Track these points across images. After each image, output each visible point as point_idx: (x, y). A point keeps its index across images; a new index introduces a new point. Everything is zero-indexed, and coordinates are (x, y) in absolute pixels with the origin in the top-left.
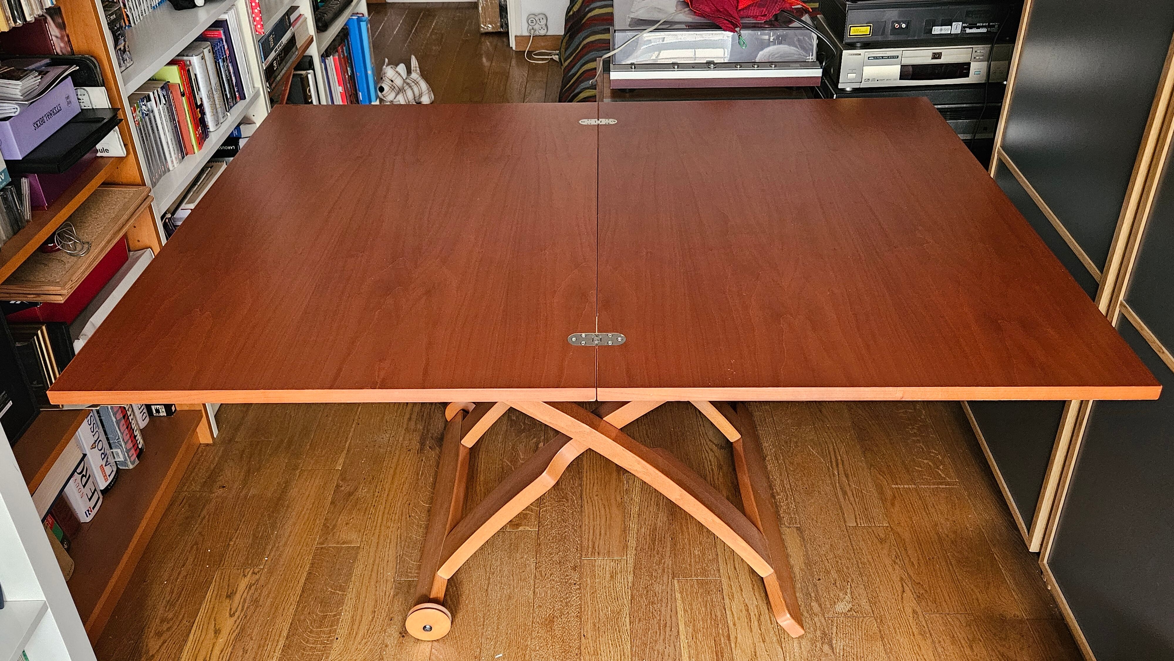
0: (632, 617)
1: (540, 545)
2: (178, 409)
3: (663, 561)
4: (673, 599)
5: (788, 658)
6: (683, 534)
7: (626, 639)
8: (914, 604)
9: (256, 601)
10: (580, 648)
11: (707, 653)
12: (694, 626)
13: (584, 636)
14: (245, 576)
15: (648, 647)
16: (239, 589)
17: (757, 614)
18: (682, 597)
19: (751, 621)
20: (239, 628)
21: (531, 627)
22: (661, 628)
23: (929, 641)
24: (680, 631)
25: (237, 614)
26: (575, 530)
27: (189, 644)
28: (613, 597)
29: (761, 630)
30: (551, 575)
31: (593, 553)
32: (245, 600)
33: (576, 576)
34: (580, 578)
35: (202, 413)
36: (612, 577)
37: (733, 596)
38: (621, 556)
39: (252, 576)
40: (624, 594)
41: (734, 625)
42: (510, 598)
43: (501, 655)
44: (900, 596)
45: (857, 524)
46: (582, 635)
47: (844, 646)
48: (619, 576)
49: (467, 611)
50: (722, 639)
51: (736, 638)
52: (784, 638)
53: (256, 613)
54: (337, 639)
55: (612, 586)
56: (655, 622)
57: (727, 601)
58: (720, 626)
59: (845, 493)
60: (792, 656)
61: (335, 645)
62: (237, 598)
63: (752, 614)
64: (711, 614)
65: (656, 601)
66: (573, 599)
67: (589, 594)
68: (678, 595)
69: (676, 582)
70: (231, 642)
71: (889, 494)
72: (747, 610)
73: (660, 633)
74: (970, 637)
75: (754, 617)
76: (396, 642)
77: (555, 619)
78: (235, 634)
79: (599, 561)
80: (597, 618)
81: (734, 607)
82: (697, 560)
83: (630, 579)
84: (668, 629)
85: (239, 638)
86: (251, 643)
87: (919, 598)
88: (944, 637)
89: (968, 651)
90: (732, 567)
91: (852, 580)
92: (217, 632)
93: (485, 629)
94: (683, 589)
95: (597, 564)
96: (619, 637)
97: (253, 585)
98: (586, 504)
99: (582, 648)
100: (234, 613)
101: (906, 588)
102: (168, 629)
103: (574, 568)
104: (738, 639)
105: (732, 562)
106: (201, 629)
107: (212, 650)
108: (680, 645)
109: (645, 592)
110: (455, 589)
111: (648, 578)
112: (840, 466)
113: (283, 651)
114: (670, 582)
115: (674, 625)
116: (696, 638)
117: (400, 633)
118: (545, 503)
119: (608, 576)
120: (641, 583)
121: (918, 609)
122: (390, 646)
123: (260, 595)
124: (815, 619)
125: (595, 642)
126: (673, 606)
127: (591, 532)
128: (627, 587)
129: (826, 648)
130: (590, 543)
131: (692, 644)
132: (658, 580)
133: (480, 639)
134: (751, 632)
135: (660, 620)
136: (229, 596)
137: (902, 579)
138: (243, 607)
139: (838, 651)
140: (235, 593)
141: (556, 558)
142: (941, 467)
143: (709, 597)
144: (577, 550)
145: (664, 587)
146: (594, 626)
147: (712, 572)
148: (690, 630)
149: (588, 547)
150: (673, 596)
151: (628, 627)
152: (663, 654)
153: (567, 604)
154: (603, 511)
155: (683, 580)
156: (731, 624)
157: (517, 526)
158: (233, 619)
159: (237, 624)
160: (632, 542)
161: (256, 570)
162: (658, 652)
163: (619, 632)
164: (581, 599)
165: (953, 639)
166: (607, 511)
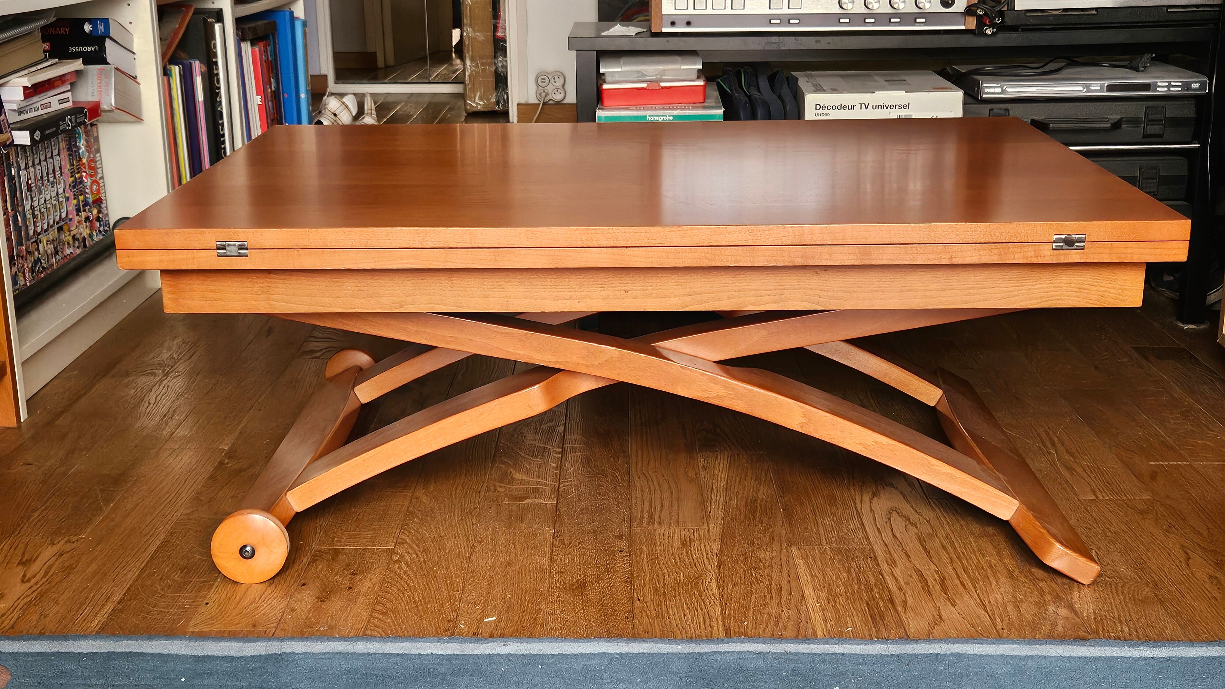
0: (721, 582)
1: (559, 517)
3: (771, 530)
4: (791, 565)
5: (998, 620)
6: (802, 506)
7: (712, 603)
8: (1208, 569)
9: (71, 567)
10: (631, 612)
11: (855, 616)
12: (830, 590)
13: (639, 600)
14: (53, 544)
15: (751, 610)
16: (41, 557)
17: (938, 579)
18: (806, 563)
19: (927, 585)
20: (36, 593)
21: (546, 592)
22: (773, 592)
24: (806, 596)
25: (34, 581)
26: (619, 503)
28: (688, 563)
29: (946, 594)
30: (579, 543)
31: (651, 523)
32: (50, 567)
33: (623, 544)
34: (630, 546)
35: (6, 370)
36: (684, 544)
37: (894, 562)
38: (699, 525)
39: (66, 542)
40: (706, 560)
41: (900, 589)
42: (509, 565)
43: (494, 618)
44: (1183, 562)
45: (1097, 497)
46: (636, 599)
47: (1094, 610)
48: (697, 543)
49: (435, 577)
50: (881, 602)
51: (905, 601)
52: (989, 602)
53: (68, 579)
54: (207, 604)
55: (685, 554)
56: (763, 586)
57: (885, 567)
58: (876, 590)
59: (1071, 470)
60: (1005, 619)
61: (202, 610)
62: (35, 568)
63: (930, 581)
64: (859, 579)
65: (762, 567)
66: (619, 565)
67: (645, 560)
68: (800, 562)
69: (794, 548)
70: (20, 606)
71: (1145, 470)
72: (921, 576)
73: (772, 597)
76: (309, 607)
77: (588, 584)
78: (26, 600)
79: (662, 530)
80: (661, 583)
81: (897, 572)
82: (829, 529)
83: (716, 547)
84: (784, 593)
85: (34, 603)
86: (56, 608)
87: (1218, 564)
90: (890, 536)
91: (1098, 548)
93: (466, 594)
94: (807, 556)
95: (657, 533)
96: (700, 600)
97: (67, 552)
98: (636, 479)
99: (637, 612)
100: (29, 580)
101: (1192, 554)
103: (620, 537)
104: (909, 603)
108: (807, 608)
109: (742, 559)
110: (414, 556)
111: (746, 545)
112: (1059, 445)
113: (111, 614)
114: (784, 549)
115: (795, 589)
116: (835, 602)
117: (318, 598)
118: (567, 478)
119: (677, 544)
120: (735, 550)
121: (1217, 574)
122: (298, 611)
123: (76, 562)
125: (659, 605)
126: (792, 572)
127: (647, 504)
128: (710, 554)
130: (646, 515)
131: (829, 607)
132: (764, 547)
133: (457, 603)
134: (931, 595)
135: (770, 585)
136: (26, 563)
137: (1183, 547)
138: (46, 573)
139: (1085, 615)
140: (34, 560)
141: (588, 527)
143: (853, 563)
144: (623, 520)
145: (775, 554)
146: (656, 590)
147: (856, 540)
148: (824, 595)
149: (642, 517)
150: (791, 561)
151: (715, 591)
152: (778, 617)
153: (608, 570)
154: (665, 486)
155: (807, 548)
156: (894, 588)
157: (522, 499)
158: (28, 585)
159: (33, 589)
160: (717, 511)
161: (74, 538)
162: (770, 615)
163: (701, 596)
164: (631, 565)
166: (672, 485)
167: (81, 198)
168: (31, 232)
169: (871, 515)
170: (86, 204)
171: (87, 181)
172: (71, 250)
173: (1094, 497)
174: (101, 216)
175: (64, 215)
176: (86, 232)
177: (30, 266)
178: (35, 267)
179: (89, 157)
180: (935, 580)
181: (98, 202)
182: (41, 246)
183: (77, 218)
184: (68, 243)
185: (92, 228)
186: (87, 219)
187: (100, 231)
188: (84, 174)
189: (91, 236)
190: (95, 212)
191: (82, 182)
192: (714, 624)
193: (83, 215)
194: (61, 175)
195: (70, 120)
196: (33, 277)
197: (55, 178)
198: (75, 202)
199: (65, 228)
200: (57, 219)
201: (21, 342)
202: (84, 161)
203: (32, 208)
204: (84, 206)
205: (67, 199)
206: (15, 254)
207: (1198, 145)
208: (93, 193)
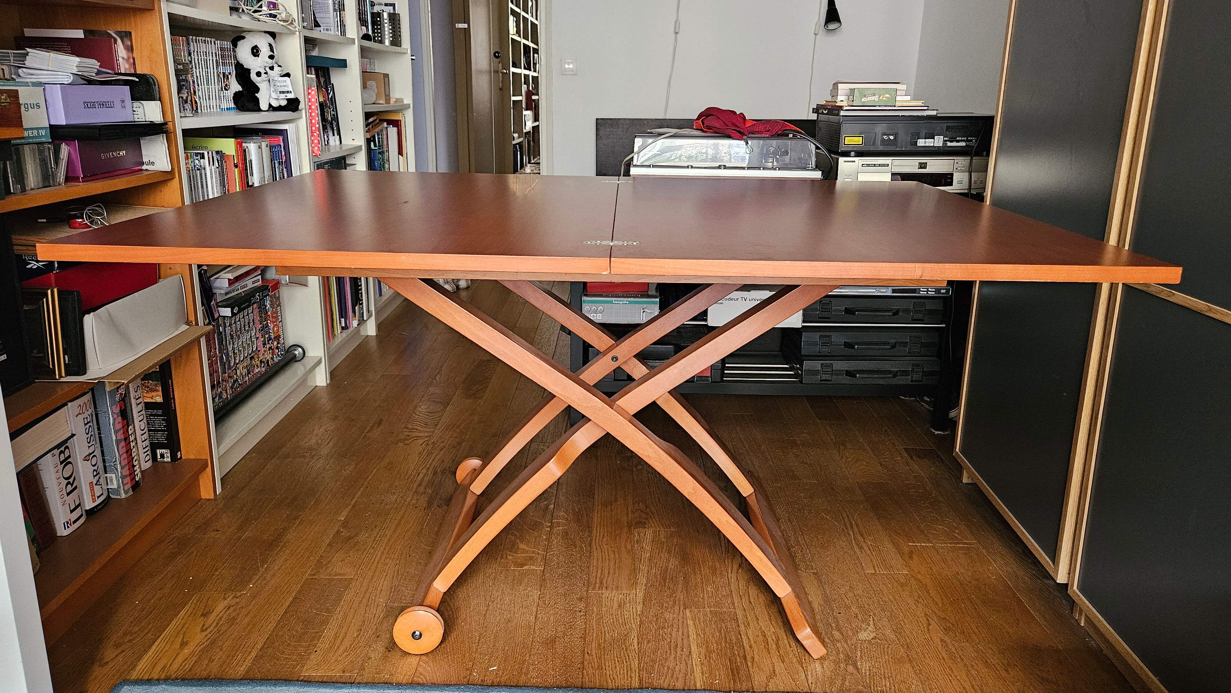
0: (640, 639)
1: (544, 580)
2: (183, 457)
3: (674, 595)
4: (685, 625)
5: (810, 676)
6: (695, 574)
7: (633, 657)
8: (941, 634)
9: (234, 619)
10: (583, 663)
11: (721, 670)
12: (707, 647)
13: (588, 653)
14: (225, 599)
15: (657, 664)
16: (216, 609)
17: (775, 639)
18: (694, 624)
19: (768, 645)
20: (209, 641)
21: (530, 645)
22: (672, 648)
23: (961, 665)
24: (692, 651)
25: (209, 630)
26: (582, 570)
27: (150, 653)
28: (621, 623)
29: (779, 652)
30: (555, 604)
31: (601, 588)
32: (221, 619)
33: (582, 605)
34: (586, 607)
35: (207, 464)
36: (620, 606)
37: (749, 625)
38: (630, 590)
39: (233, 598)
40: (632, 620)
41: (751, 647)
42: (509, 621)
43: (496, 668)
44: (926, 628)
45: (876, 571)
46: (586, 652)
47: (870, 667)
48: (628, 605)
49: (462, 631)
50: (738, 658)
51: (753, 658)
52: (805, 660)
53: (231, 629)
54: (316, 651)
55: (619, 614)
56: (666, 643)
57: (742, 628)
58: (736, 648)
59: (861, 548)
60: (814, 674)
61: (312, 657)
62: (212, 617)
63: (770, 639)
64: (726, 638)
65: (666, 626)
66: (578, 623)
67: (594, 619)
68: (690, 622)
69: (687, 611)
70: (197, 652)
71: (906, 549)
72: (765, 636)
73: (671, 652)
74: (1006, 662)
75: (772, 642)
76: (380, 656)
77: (557, 639)
78: (202, 647)
79: (606, 593)
80: (603, 639)
81: (750, 632)
82: (710, 595)
83: (639, 608)
84: (679, 649)
85: (207, 649)
86: (221, 653)
87: (947, 630)
88: (977, 662)
89: (1004, 674)
90: (747, 601)
91: (874, 614)
92: (184, 644)
93: (480, 646)
94: (695, 618)
95: (604, 596)
96: (626, 654)
97: (232, 606)
98: (595, 549)
99: (586, 663)
100: (206, 629)
101: (931, 621)
102: (130, 641)
103: (580, 599)
104: (756, 659)
105: (747, 597)
106: (167, 640)
107: (174, 659)
108: (692, 662)
109: (655, 619)
110: (451, 613)
111: (658, 608)
112: (855, 528)
113: (254, 660)
114: (681, 611)
115: (685, 646)
116: (710, 658)
117: (387, 648)
118: (552, 549)
119: (616, 605)
120: (651, 612)
121: (946, 639)
122: (373, 659)
123: (238, 615)
124: (838, 645)
125: (600, 658)
126: (685, 631)
127: (600, 571)
128: (635, 615)
129: (851, 668)
130: (598, 581)
131: (705, 662)
132: (669, 610)
133: (473, 654)
134: (769, 653)
135: (671, 642)
136: (205, 615)
137: (926, 615)
138: (217, 624)
139: (863, 671)
140: (212, 612)
141: (561, 591)
142: (957, 531)
143: (723, 625)
144: (584, 584)
145: (675, 616)
146: (600, 645)
147: (727, 605)
148: (703, 651)
149: (596, 582)
150: (685, 622)
151: (636, 646)
152: (674, 670)
153: (570, 627)
154: (612, 556)
155: (696, 611)
156: (747, 647)
157: (522, 565)
158: (205, 633)
159: (208, 637)
160: (642, 579)
161: (238, 594)
162: (668, 668)
163: (626, 651)
164: (585, 624)
165: (987, 664)
166: (617, 556)
167: (267, 336)
168: (232, 364)
169: (737, 583)
170: (270, 339)
171: (271, 326)
172: (259, 369)
173: (873, 572)
174: (279, 345)
175: (254, 349)
176: (268, 357)
177: (231, 385)
178: (234, 385)
179: (272, 311)
180: (773, 640)
181: (277, 338)
182: (238, 372)
183: (263, 349)
184: (257, 366)
185: (273, 354)
186: (270, 348)
187: (278, 355)
188: (269, 321)
189: (272, 358)
190: (275, 343)
191: (267, 326)
192: (633, 675)
193: (268, 346)
194: (254, 324)
195: (259, 296)
196: (233, 392)
197: (249, 327)
198: (262, 339)
199: (256, 357)
200: (250, 352)
201: (219, 443)
202: (269, 313)
203: (233, 349)
204: (268, 341)
205: (257, 338)
206: (220, 380)
207: (944, 326)
208: (274, 333)
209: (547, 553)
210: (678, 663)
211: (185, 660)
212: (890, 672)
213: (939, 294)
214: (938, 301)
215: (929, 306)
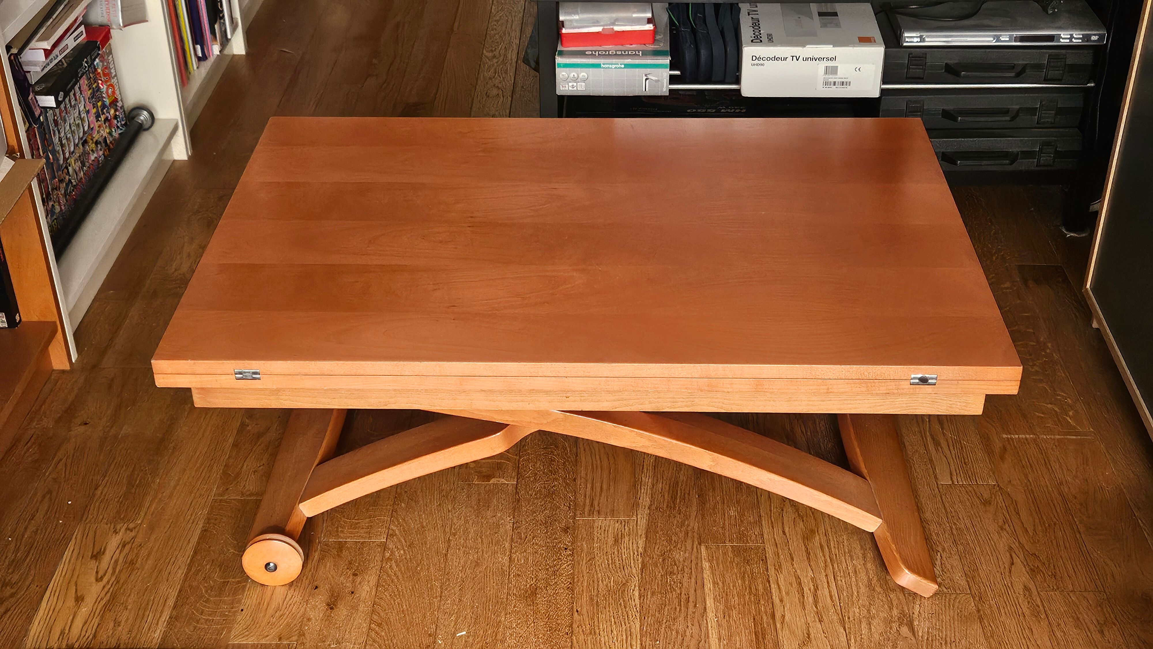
0: (642, 590)
1: (518, 501)
2: (23, 319)
3: (686, 523)
4: (699, 569)
5: (853, 641)
7: (634, 616)
8: (1025, 578)
9: (132, 563)
10: (571, 626)
11: (743, 634)
12: (727, 601)
13: (577, 611)
14: (116, 532)
15: (664, 626)
16: (108, 548)
17: (812, 588)
18: (711, 567)
19: (803, 596)
20: (109, 595)
21: (505, 600)
22: (682, 603)
23: (1044, 624)
24: (707, 608)
25: (105, 580)
26: (567, 484)
27: (41, 612)
28: (618, 565)
29: (816, 607)
30: (533, 537)
31: (591, 513)
32: (116, 561)
33: (567, 539)
34: (573, 542)
35: (57, 326)
36: (616, 541)
37: (780, 566)
38: (629, 516)
39: (126, 530)
40: (632, 562)
41: (781, 601)
42: (477, 564)
43: (464, 633)
44: (1007, 569)
45: (953, 482)
46: (575, 610)
47: (928, 628)
48: (627, 539)
49: (419, 579)
50: (765, 618)
51: (783, 616)
52: (849, 618)
53: (132, 577)
54: (242, 610)
55: (616, 553)
56: (674, 596)
57: (772, 572)
58: (762, 602)
59: (937, 444)
60: (858, 639)
61: (239, 618)
62: (106, 559)
63: (806, 589)
64: (750, 588)
65: (675, 571)
66: (564, 567)
67: (584, 561)
68: (706, 565)
69: (703, 548)
70: (98, 611)
71: (997, 445)
72: (800, 584)
73: (680, 609)
74: (1102, 620)
75: (809, 592)
76: (321, 615)
77: (538, 591)
78: (102, 603)
79: (600, 521)
80: (595, 590)
81: (781, 579)
82: (733, 522)
83: (641, 544)
84: (691, 605)
85: (108, 607)
86: (126, 613)
87: (1033, 572)
88: (1066, 619)
89: (1097, 637)
90: (781, 532)
91: (944, 550)
92: (79, 599)
93: (443, 602)
94: (713, 557)
95: (595, 525)
96: (625, 613)
97: (128, 543)
98: (582, 451)
99: (575, 626)
100: (102, 578)
101: (1016, 560)
102: (12, 595)
103: (566, 530)
104: (787, 618)
105: (780, 525)
106: (57, 594)
107: (72, 622)
108: (707, 624)
109: (661, 560)
110: (402, 552)
111: (665, 543)
113: (169, 623)
114: (695, 549)
115: (699, 599)
116: (729, 617)
117: (328, 605)
118: (525, 451)
119: (611, 541)
120: (656, 549)
121: (1032, 586)
122: (313, 621)
123: (137, 556)
124: (891, 596)
125: (593, 619)
126: (699, 578)
127: (589, 486)
128: (636, 553)
129: (905, 630)
130: (588, 501)
131: (724, 622)
132: (679, 546)
133: (436, 613)
134: (804, 609)
135: (681, 594)
136: (97, 556)
137: (1011, 548)
138: (114, 569)
139: (920, 634)
140: (104, 553)
141: (541, 517)
142: (1071, 413)
143: (748, 567)
144: (569, 507)
145: (687, 555)
146: (592, 599)
147: (753, 538)
148: (722, 607)
149: (584, 505)
150: (700, 565)
151: (637, 601)
152: (684, 636)
153: (554, 573)
154: (605, 463)
155: (713, 546)
156: (776, 600)
157: (488, 477)
158: (101, 584)
159: (106, 589)
160: (645, 500)
161: (132, 526)
162: (677, 632)
163: (625, 607)
164: (573, 567)
165: (1078, 622)
166: (612, 462)
167: (99, 104)
168: (61, 162)
169: (768, 503)
170: (104, 106)
171: (103, 88)
172: (95, 155)
173: (950, 483)
174: (117, 113)
175: (86, 128)
176: (105, 132)
177: (63, 192)
178: (67, 190)
179: (103, 65)
180: (810, 590)
181: (114, 102)
182: (70, 169)
183: (97, 124)
184: (92, 150)
185: (110, 127)
186: (106, 119)
187: (118, 127)
188: (100, 82)
189: (110, 133)
190: (112, 112)
191: (99, 89)
192: (634, 643)
193: (103, 117)
194: (81, 94)
195: (86, 60)
196: (67, 200)
197: (76, 100)
198: (94, 111)
199: (89, 140)
200: (81, 135)
201: (66, 294)
202: (99, 70)
203: (60, 139)
204: (102, 110)
205: (88, 112)
206: (50, 190)
207: (1093, 85)
208: (109, 96)
209: (520, 458)
210: (689, 624)
211: (85, 623)
212: (953, 635)
213: (1087, 41)
214: (1086, 52)
215: (1072, 59)
